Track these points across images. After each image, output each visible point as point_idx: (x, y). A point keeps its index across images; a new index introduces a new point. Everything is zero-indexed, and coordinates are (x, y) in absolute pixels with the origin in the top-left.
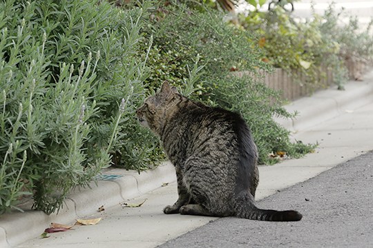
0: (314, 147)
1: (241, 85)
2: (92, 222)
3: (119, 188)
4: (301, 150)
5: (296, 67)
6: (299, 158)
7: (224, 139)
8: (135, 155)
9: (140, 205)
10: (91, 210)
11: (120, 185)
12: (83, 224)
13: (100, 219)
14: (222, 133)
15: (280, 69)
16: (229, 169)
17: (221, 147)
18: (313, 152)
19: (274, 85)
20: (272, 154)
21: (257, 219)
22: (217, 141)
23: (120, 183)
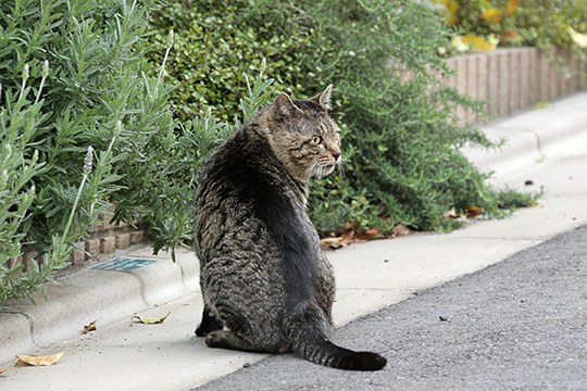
0: (536, 198)
1: (403, 97)
2: (47, 360)
3: (138, 285)
4: (513, 203)
5: (566, 45)
6: (503, 218)
7: (246, 231)
8: (168, 229)
9: (162, 320)
10: (69, 331)
11: (141, 281)
12: (29, 365)
13: (60, 355)
14: (239, 223)
15: (533, 50)
16: (269, 272)
17: (245, 245)
18: (537, 204)
19: (520, 76)
20: (453, 212)
21: (320, 362)
22: (234, 237)
23: (142, 276)
